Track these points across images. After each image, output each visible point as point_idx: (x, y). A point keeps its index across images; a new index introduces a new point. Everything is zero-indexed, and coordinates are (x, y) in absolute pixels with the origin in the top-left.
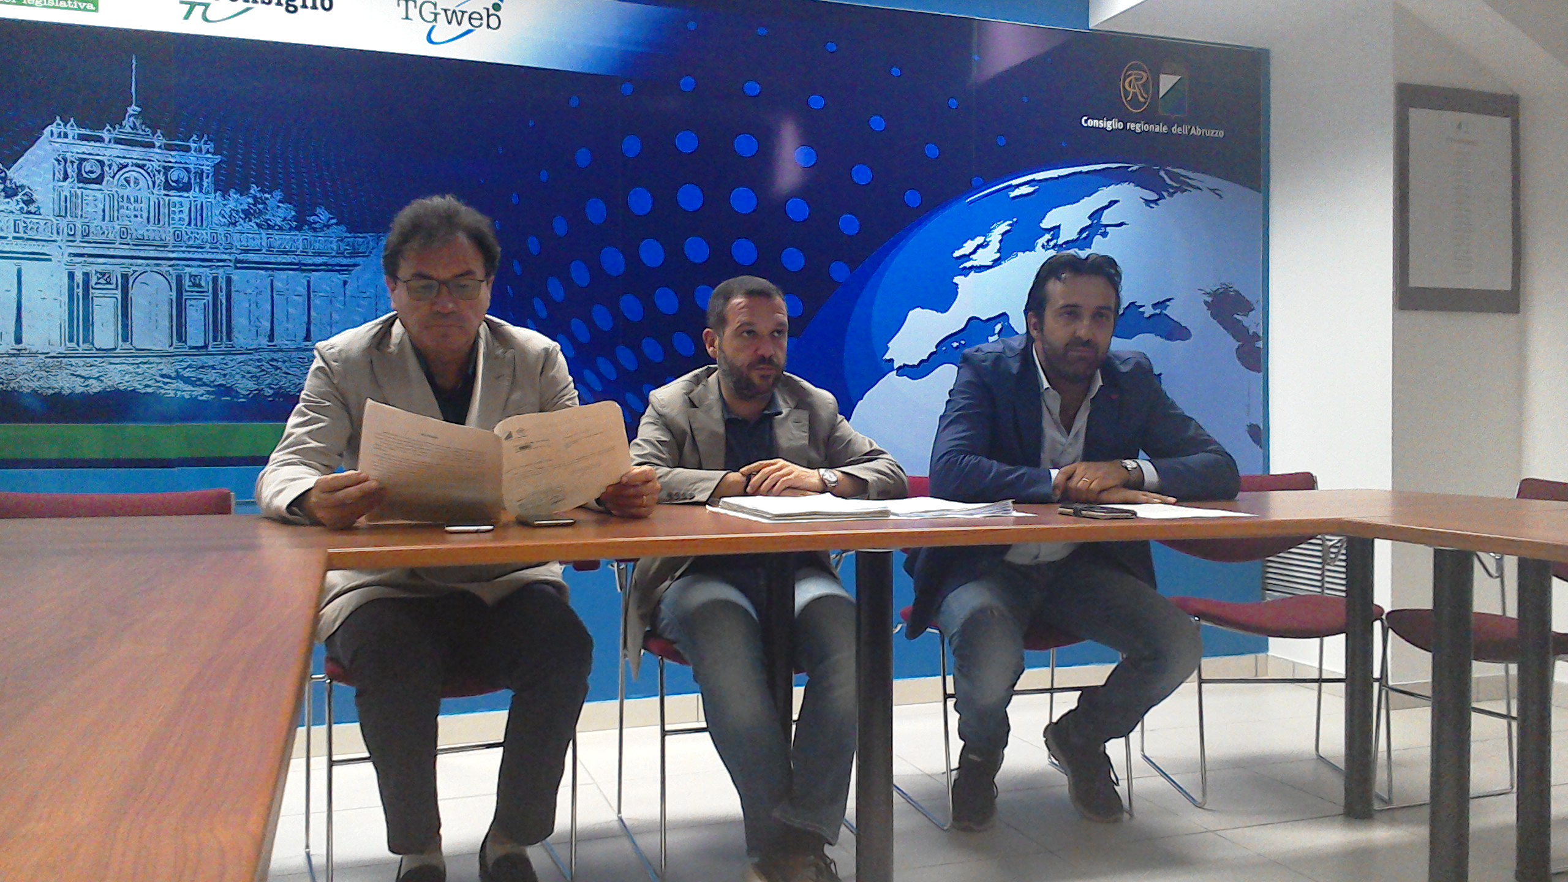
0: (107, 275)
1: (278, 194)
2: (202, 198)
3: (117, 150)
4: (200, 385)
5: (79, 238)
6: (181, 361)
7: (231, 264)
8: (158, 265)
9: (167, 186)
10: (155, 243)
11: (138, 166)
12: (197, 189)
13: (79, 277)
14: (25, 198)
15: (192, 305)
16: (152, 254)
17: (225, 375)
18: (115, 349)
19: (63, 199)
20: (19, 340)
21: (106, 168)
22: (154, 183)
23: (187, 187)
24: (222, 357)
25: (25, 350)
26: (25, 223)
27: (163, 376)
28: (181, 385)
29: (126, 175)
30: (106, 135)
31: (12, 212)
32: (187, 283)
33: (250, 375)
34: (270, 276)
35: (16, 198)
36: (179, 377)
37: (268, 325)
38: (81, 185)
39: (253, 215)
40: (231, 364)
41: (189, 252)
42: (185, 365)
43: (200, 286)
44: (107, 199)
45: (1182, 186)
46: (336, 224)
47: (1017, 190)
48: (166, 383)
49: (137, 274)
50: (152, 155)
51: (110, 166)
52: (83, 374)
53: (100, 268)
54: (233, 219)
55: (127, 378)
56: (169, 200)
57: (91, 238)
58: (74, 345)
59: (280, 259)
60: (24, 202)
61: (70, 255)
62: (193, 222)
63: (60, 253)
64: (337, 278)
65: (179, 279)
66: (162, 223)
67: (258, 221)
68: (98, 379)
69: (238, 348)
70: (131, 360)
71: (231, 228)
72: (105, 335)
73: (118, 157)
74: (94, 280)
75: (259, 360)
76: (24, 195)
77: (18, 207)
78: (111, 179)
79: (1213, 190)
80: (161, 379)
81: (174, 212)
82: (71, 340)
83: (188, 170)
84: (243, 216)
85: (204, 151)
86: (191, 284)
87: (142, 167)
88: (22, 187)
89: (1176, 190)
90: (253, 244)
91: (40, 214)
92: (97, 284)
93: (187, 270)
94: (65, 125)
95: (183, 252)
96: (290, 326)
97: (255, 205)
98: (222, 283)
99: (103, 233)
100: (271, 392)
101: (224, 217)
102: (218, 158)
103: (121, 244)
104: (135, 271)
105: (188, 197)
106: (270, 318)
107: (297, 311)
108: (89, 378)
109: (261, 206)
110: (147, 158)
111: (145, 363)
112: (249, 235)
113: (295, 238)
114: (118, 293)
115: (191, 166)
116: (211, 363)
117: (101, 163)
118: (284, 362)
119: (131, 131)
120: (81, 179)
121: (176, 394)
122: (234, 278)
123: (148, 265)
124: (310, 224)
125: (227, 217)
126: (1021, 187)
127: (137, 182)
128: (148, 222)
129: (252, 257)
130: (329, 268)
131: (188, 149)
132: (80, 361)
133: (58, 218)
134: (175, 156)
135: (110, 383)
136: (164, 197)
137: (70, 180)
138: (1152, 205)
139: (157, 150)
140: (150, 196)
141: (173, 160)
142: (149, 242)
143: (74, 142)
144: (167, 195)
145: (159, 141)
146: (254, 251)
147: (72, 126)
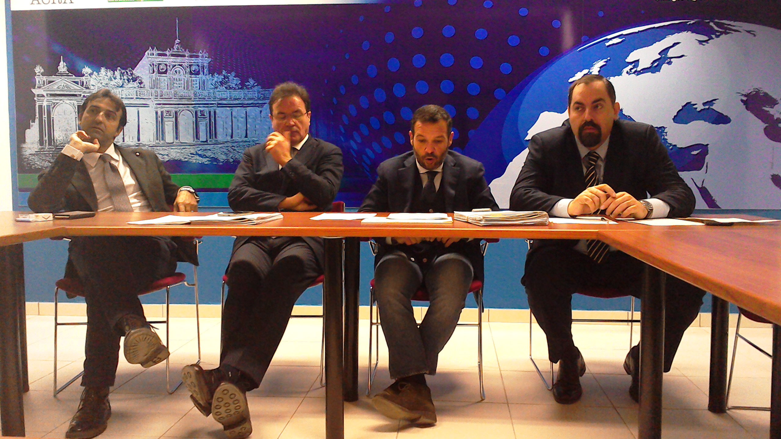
0: (170, 112)
1: (233, 74)
2: (204, 77)
3: (172, 59)
4: (205, 158)
5: (159, 97)
6: (198, 147)
7: (216, 105)
8: (188, 107)
9: (191, 73)
10: (187, 98)
11: (180, 65)
12: (202, 74)
13: (159, 113)
14: (140, 82)
15: (201, 124)
16: (186, 103)
17: (214, 153)
18: (173, 143)
19: (153, 80)
20: (139, 140)
21: (168, 67)
22: (186, 72)
23: (198, 73)
24: (213, 145)
25: (141, 144)
26: (140, 92)
27: (191, 154)
28: (198, 157)
29: (176, 70)
30: (167, 53)
31: (135, 88)
33: (224, 153)
34: (231, 110)
35: (136, 82)
36: (197, 154)
37: (230, 131)
38: (159, 75)
39: (223, 83)
40: (217, 148)
41: (200, 101)
42: (199, 149)
43: (204, 115)
44: (169, 79)
45: (726, 30)
46: (257, 85)
47: (610, 41)
48: (192, 157)
49: (181, 111)
50: (185, 60)
51: (170, 66)
52: (162, 153)
53: (167, 109)
54: (216, 86)
55: (178, 155)
56: (192, 79)
57: (164, 97)
58: (158, 141)
59: (235, 102)
60: (139, 83)
61: (156, 104)
62: (201, 88)
63: (152, 104)
64: (258, 109)
65: (196, 112)
66: (189, 89)
67: (226, 86)
68: (167, 155)
69: (219, 141)
70: (179, 147)
71: (216, 90)
72: (169, 137)
73: (172, 62)
74: (165, 114)
75: (227, 147)
76: (139, 80)
77: (137, 86)
78: (170, 72)
79: (749, 32)
80: (190, 155)
81: (194, 84)
82: (157, 139)
83: (198, 65)
84: (220, 84)
85: (204, 57)
86: (200, 114)
88: (138, 77)
89: (722, 33)
90: (224, 96)
91: (145, 88)
92: (166, 116)
93: (199, 108)
94: (153, 50)
95: (197, 101)
96: (239, 131)
97: (224, 79)
98: (212, 113)
99: (168, 94)
100: (232, 160)
101: (212, 85)
102: (210, 60)
103: (174, 99)
104: (180, 110)
105: (199, 77)
106: (231, 128)
107: (242, 126)
108: (164, 155)
109: (227, 80)
110: (183, 62)
111: (185, 148)
112: (222, 93)
113: (240, 92)
114: (174, 119)
115: (200, 64)
116: (209, 148)
117: (166, 65)
118: (237, 147)
120: (159, 73)
121: (196, 161)
122: (217, 111)
123: (185, 107)
124: (246, 86)
125: (214, 85)
126: (613, 39)
127: (179, 72)
128: (184, 89)
129: (225, 102)
130: (253, 105)
131: (197, 57)
132: (161, 148)
133: (151, 89)
134: (194, 60)
135: (172, 157)
136: (190, 78)
137: (155, 73)
138: (704, 43)
139: (187, 58)
140: (185, 78)
141: (193, 62)
142: (184, 98)
143: (156, 57)
144: (191, 77)
145: (187, 54)
146: (224, 99)
147: (155, 50)
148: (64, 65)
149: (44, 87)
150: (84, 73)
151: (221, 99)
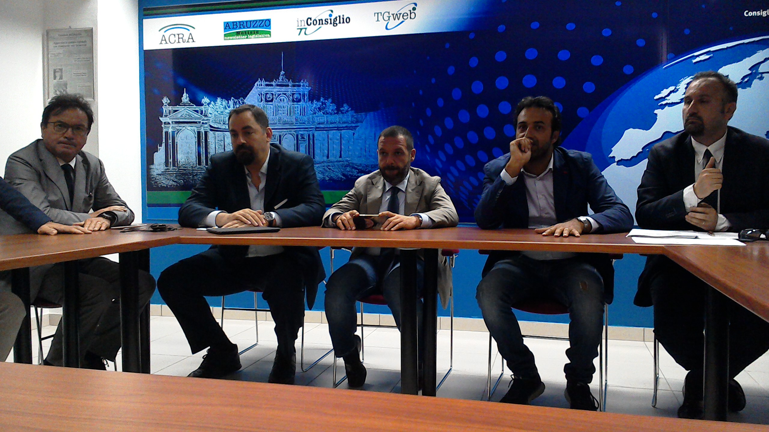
1: (330, 100)
2: (304, 105)
3: (278, 89)
7: (315, 129)
8: (290, 131)
9: (293, 101)
10: (290, 123)
12: (303, 101)
15: (301, 146)
16: (289, 127)
22: (289, 100)
23: (299, 101)
29: (280, 98)
32: (300, 137)
33: (321, 172)
34: (328, 133)
37: (327, 152)
38: (266, 103)
39: (322, 109)
43: (304, 138)
44: (274, 107)
46: (351, 110)
47: (697, 58)
49: (284, 135)
50: (288, 89)
51: (275, 95)
54: (315, 111)
56: (294, 106)
59: (331, 126)
62: (302, 114)
64: (351, 132)
65: (297, 136)
66: (291, 115)
67: (323, 112)
69: (317, 161)
71: (314, 115)
73: (278, 91)
75: (324, 166)
78: (275, 100)
81: (296, 111)
84: (318, 110)
85: (305, 86)
87: (285, 94)
90: (322, 121)
93: (300, 132)
94: (261, 81)
95: (299, 125)
96: (334, 152)
97: (322, 105)
98: (311, 137)
100: (328, 178)
101: (312, 111)
102: (310, 88)
103: (279, 124)
105: (300, 104)
106: (327, 149)
107: (337, 147)
109: (324, 106)
110: (287, 91)
112: (321, 118)
113: (336, 117)
115: (301, 93)
117: (272, 94)
118: (333, 166)
119: (282, 81)
120: (266, 101)
122: (315, 134)
123: (287, 131)
124: (341, 111)
126: (700, 55)
127: (284, 100)
128: (288, 115)
129: (322, 126)
130: (347, 128)
131: (299, 86)
134: (296, 89)
137: (263, 101)
139: (290, 88)
140: (288, 105)
141: (295, 91)
142: (288, 123)
143: (264, 87)
144: (293, 104)
145: (290, 84)
146: (323, 123)
147: (263, 81)
148: (187, 96)
149: (171, 115)
150: (204, 103)
151: (319, 124)
